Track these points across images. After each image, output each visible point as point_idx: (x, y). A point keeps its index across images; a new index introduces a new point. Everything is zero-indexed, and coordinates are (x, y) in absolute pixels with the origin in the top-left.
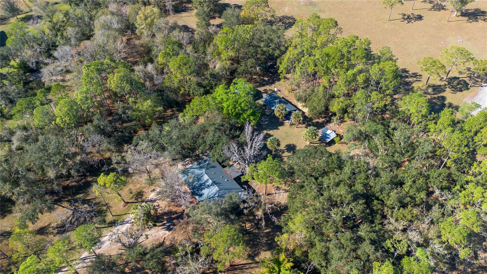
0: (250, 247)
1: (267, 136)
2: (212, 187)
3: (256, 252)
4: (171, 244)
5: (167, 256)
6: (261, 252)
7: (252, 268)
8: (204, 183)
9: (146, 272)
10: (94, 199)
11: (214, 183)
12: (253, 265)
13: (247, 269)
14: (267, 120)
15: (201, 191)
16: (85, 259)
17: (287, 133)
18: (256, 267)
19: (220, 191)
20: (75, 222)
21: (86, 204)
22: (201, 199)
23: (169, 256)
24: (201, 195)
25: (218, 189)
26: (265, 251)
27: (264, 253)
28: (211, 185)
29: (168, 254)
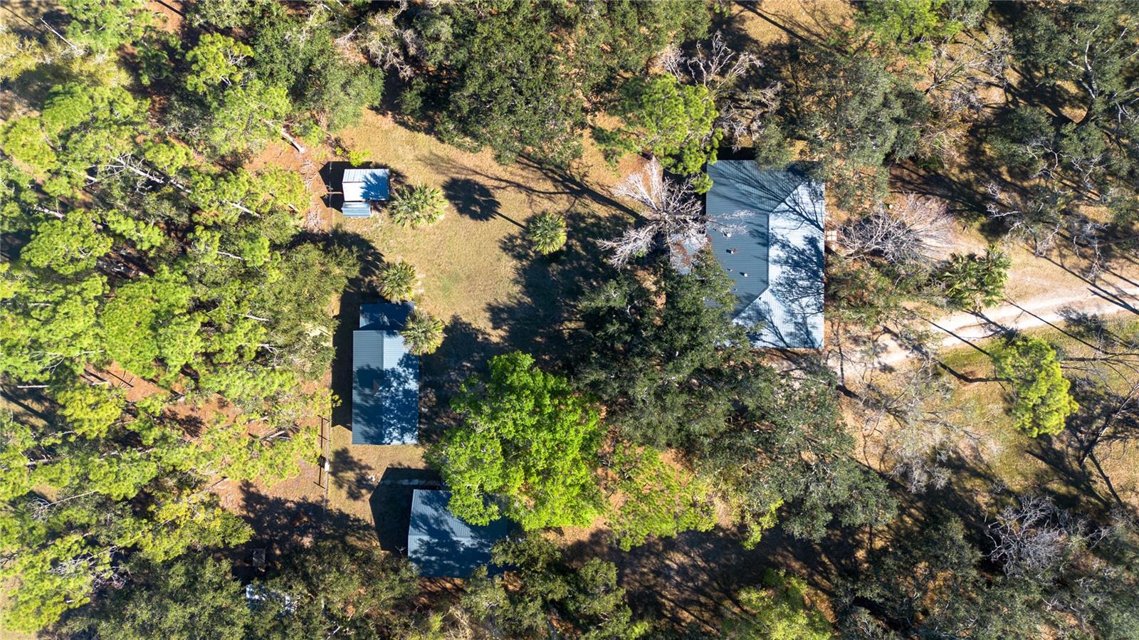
0: (780, 72)
1: (505, 316)
2: (779, 237)
3: (776, 53)
4: (928, 199)
5: (951, 180)
6: (765, 45)
7: (808, 31)
8: (786, 262)
9: (1011, 177)
10: (1031, 453)
11: (766, 239)
12: (802, 33)
13: (818, 35)
14: (453, 375)
15: (804, 250)
16: (1115, 297)
17: (445, 289)
18: (799, 26)
19: (770, 209)
20: (1099, 417)
21: (1055, 451)
22: (816, 233)
23: (947, 177)
24: (812, 241)
25: (772, 216)
26: (756, 42)
27: (760, 39)
28: (777, 241)
29: (947, 180)
